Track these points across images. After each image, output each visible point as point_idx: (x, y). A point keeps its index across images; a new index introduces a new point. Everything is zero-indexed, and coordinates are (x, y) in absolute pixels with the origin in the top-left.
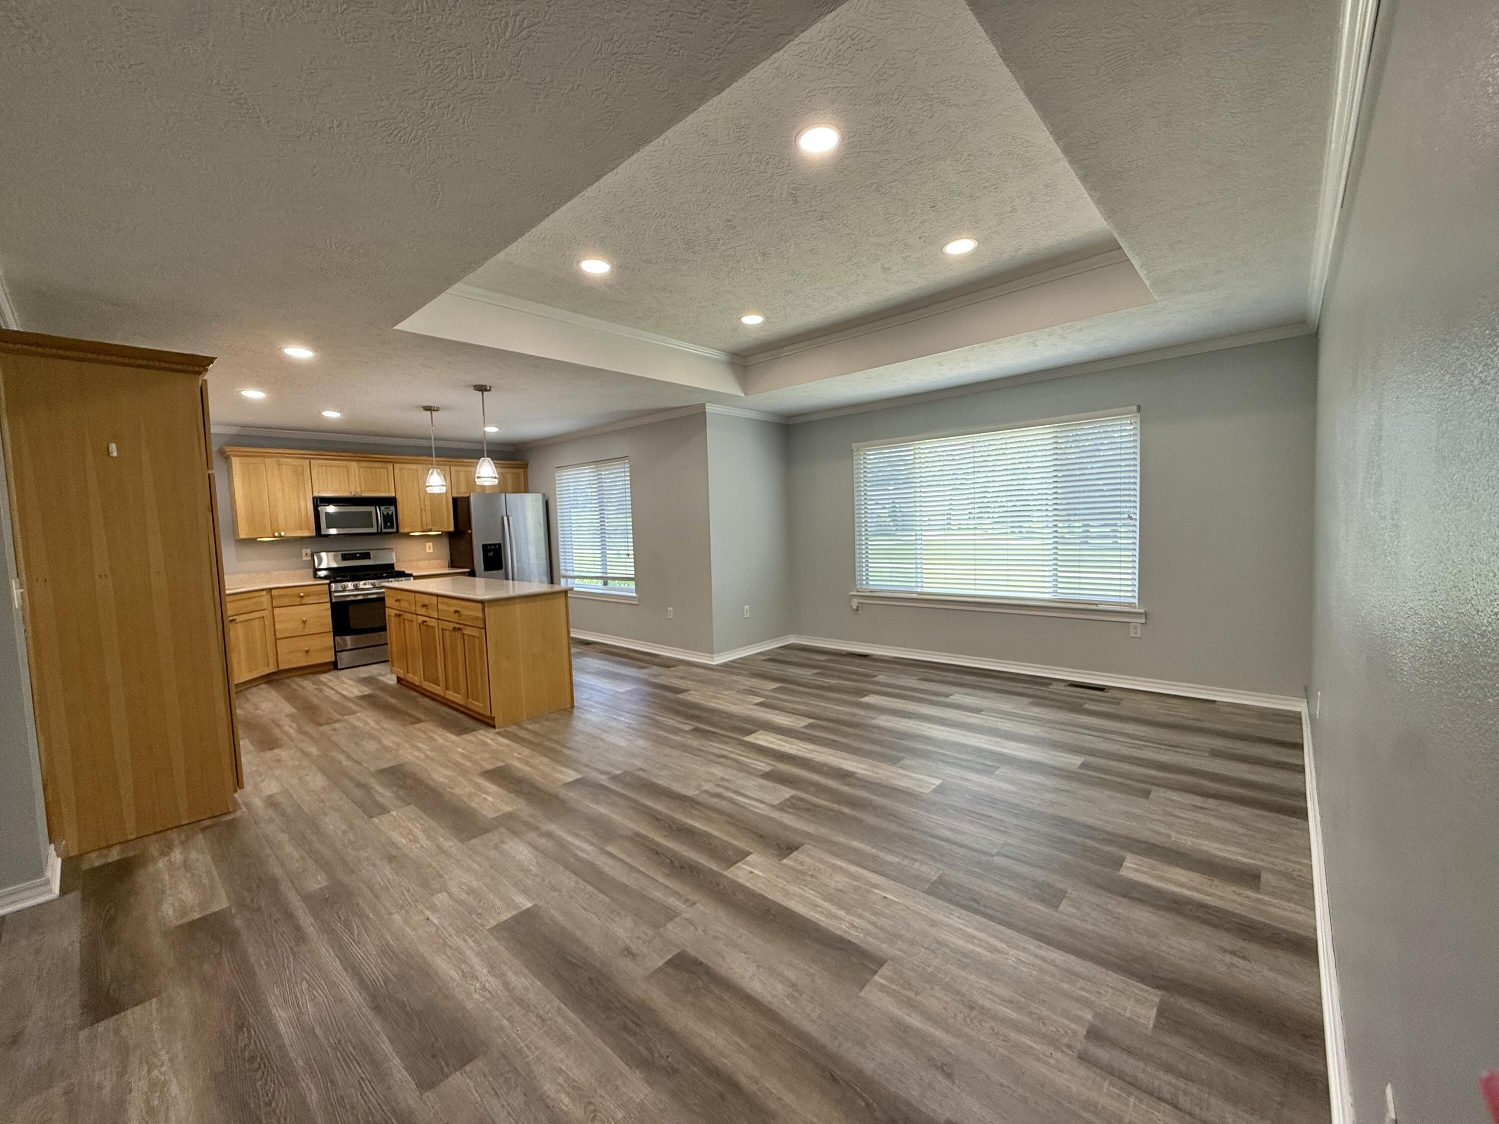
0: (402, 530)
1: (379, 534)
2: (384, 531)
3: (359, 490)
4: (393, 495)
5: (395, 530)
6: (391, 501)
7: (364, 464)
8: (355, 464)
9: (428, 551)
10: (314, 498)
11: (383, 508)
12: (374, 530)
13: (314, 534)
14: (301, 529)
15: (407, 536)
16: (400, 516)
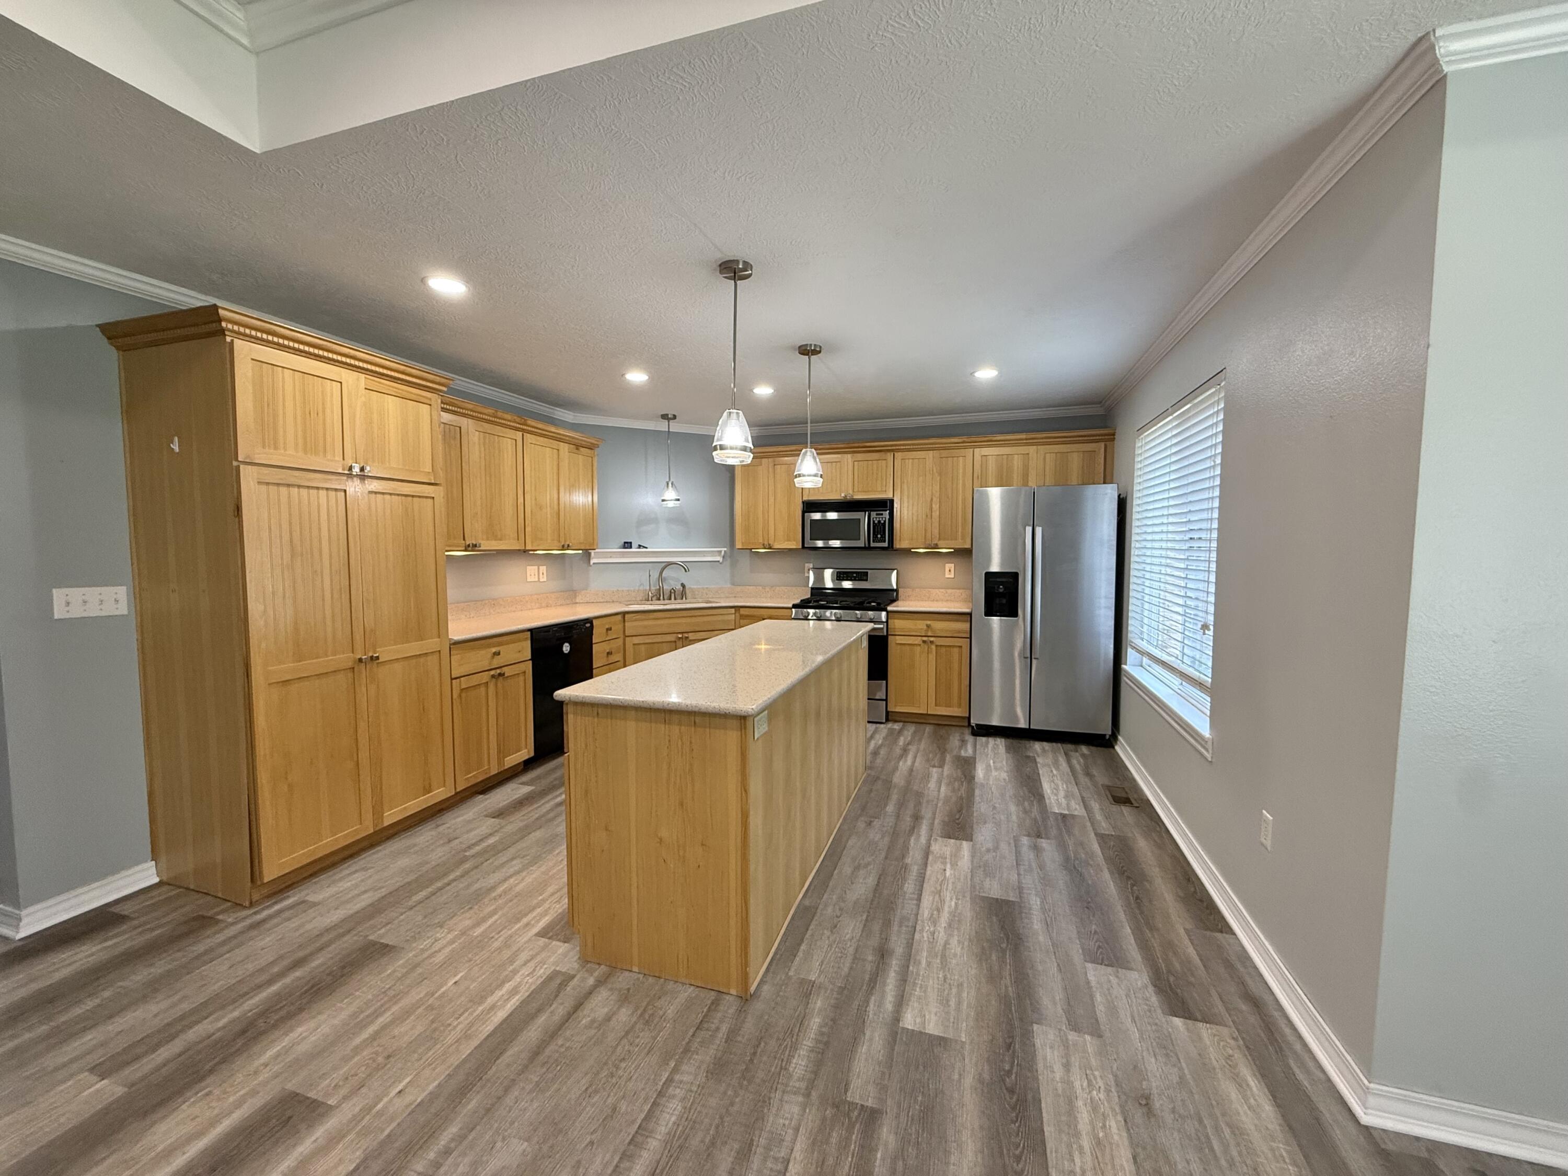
0: (897, 545)
1: (868, 548)
2: (873, 545)
3: (851, 492)
4: (890, 496)
5: (886, 545)
6: (886, 505)
7: (860, 456)
8: (849, 456)
9: (947, 576)
10: (803, 502)
11: (873, 514)
12: (860, 543)
13: (800, 547)
14: (789, 540)
15: (907, 552)
16: (897, 525)
